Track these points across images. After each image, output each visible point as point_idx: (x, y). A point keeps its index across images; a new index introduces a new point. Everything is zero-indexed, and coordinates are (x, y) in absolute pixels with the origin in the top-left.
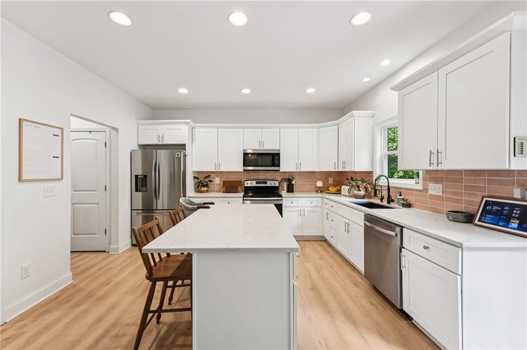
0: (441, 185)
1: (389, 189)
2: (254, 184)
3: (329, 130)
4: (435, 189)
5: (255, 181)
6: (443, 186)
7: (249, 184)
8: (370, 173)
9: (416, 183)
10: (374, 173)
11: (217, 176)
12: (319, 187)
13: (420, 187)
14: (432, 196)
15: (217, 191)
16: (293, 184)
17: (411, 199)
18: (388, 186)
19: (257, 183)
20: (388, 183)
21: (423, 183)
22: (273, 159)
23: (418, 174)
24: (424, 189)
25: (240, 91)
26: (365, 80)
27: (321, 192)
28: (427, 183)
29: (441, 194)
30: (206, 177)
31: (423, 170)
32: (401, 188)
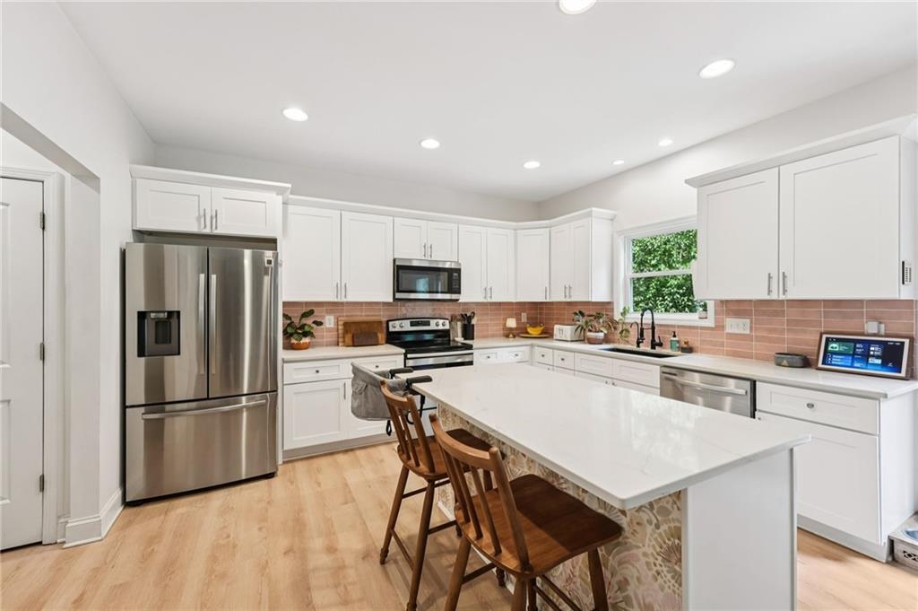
0: (748, 321)
1: (653, 328)
2: (407, 326)
3: (534, 235)
4: (736, 326)
5: (408, 321)
6: (751, 322)
7: (396, 327)
8: (607, 306)
9: (700, 318)
10: (615, 304)
11: (329, 312)
12: (511, 329)
13: (710, 322)
14: (731, 336)
15: (328, 345)
16: (473, 325)
17: (694, 341)
18: (653, 323)
19: (412, 324)
20: (653, 319)
21: (715, 318)
22: (451, 278)
23: (705, 307)
24: (716, 326)
25: (420, 143)
26: (616, 163)
27: (514, 337)
28: (723, 319)
29: (748, 332)
30: (305, 315)
31: (715, 300)
32: (673, 326)
